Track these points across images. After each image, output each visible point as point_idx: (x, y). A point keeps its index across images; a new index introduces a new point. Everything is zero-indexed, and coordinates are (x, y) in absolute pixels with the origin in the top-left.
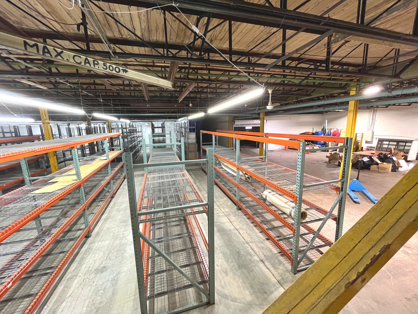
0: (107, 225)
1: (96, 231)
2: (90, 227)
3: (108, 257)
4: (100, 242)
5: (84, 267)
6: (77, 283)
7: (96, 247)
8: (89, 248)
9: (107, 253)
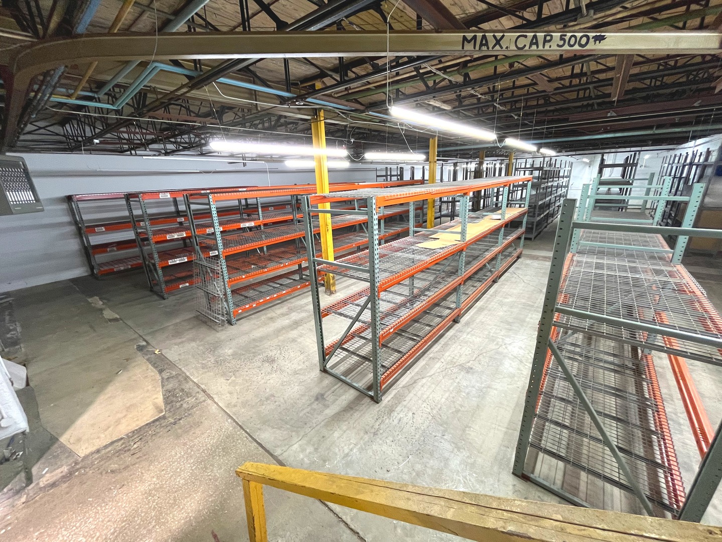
0: (481, 317)
1: (467, 319)
2: (461, 310)
3: (477, 359)
4: (470, 335)
5: (447, 354)
6: (439, 368)
7: (464, 339)
8: (455, 336)
9: (477, 352)
